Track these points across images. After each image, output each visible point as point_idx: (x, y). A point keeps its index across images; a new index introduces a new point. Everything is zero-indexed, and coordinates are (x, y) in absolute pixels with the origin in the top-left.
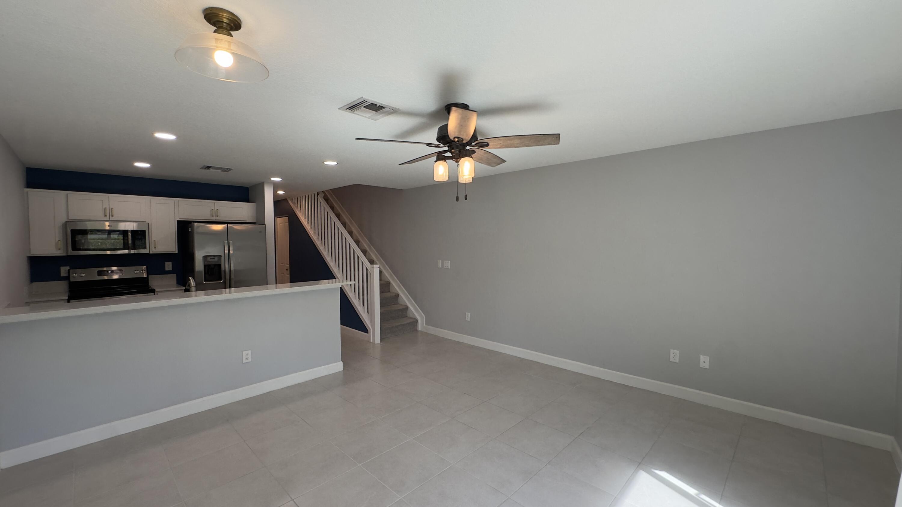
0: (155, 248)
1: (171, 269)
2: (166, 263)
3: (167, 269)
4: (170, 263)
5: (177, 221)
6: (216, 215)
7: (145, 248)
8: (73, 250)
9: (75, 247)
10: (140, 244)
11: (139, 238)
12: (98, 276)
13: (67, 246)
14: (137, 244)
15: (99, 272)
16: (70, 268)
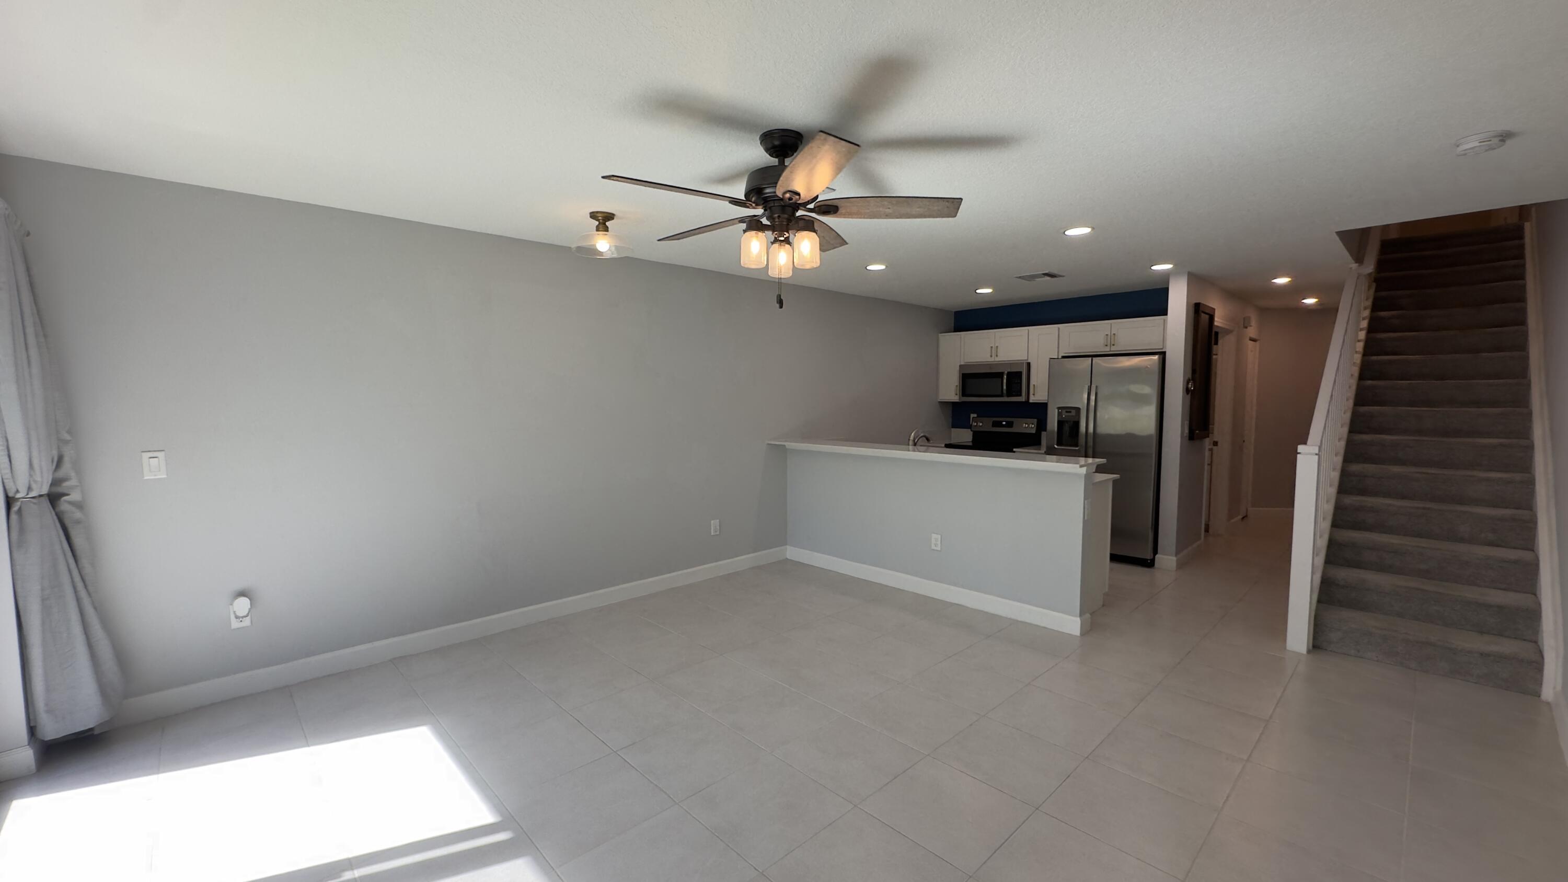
6: (1113, 343)
8: (964, 396)
9: (963, 393)
10: (1016, 389)
11: (1016, 381)
12: (992, 426)
13: (959, 392)
14: (1013, 390)
15: (995, 423)
16: (976, 416)
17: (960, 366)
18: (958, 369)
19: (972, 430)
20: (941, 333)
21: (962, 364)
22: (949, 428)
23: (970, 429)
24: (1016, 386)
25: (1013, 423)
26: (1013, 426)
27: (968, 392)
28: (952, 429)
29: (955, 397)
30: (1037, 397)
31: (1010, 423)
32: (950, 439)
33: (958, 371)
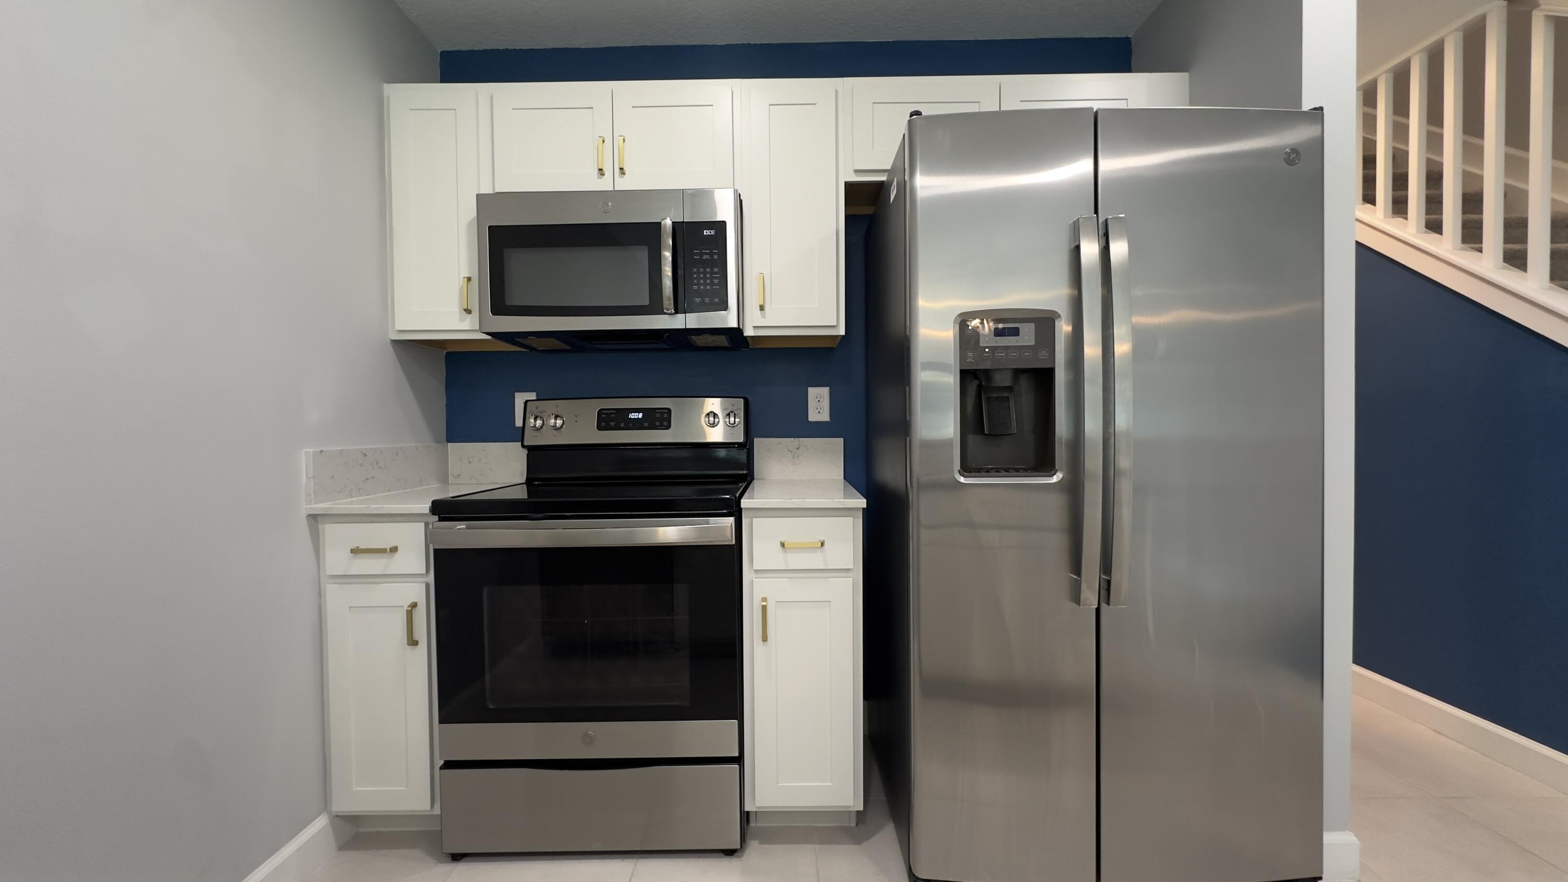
0: (762, 308)
1: (825, 416)
2: (813, 392)
3: (813, 416)
4: (825, 391)
5: (846, 183)
7: (724, 306)
8: (495, 311)
9: (500, 306)
10: (705, 284)
11: (705, 257)
12: (600, 428)
13: (480, 295)
14: (695, 287)
15: (604, 414)
16: (535, 398)
17: (481, 199)
19: (525, 444)
20: (393, 84)
22: (437, 441)
23: (520, 443)
24: (705, 273)
25: (666, 413)
26: (665, 423)
27: (515, 298)
28: (449, 444)
29: (462, 320)
30: (763, 316)
31: (658, 415)
32: (444, 479)
33: (469, 225)
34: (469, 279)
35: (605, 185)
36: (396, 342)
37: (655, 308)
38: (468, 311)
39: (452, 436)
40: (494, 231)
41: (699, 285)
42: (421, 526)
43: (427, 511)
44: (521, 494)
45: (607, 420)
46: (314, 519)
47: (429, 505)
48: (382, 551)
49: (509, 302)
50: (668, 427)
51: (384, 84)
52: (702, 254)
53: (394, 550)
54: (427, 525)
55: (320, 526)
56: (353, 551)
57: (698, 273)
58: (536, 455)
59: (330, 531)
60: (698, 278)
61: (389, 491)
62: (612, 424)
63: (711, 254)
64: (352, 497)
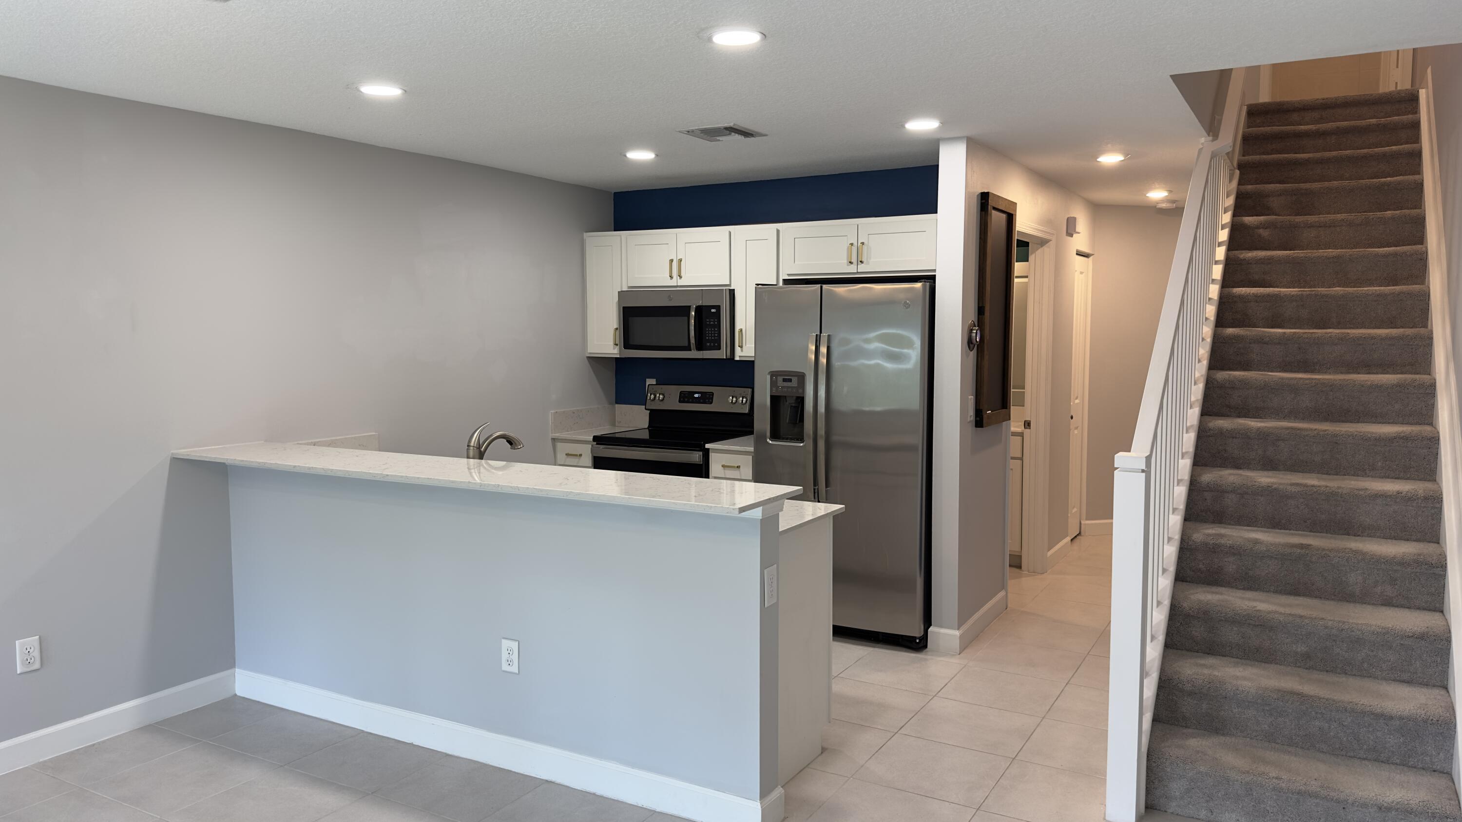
5: (783, 281)
6: (861, 259)
7: (719, 348)
8: (625, 348)
9: (627, 342)
10: (711, 336)
11: (712, 323)
12: (680, 401)
13: (620, 340)
14: (707, 338)
15: (683, 394)
16: (655, 383)
17: (621, 294)
18: (616, 299)
19: (649, 408)
20: (587, 232)
21: (625, 289)
22: (610, 403)
23: (644, 406)
24: (712, 331)
25: (711, 395)
26: (711, 400)
27: (635, 340)
28: (616, 405)
29: (614, 349)
30: (742, 351)
31: (708, 396)
32: (613, 424)
33: (616, 303)
34: (617, 329)
35: (673, 283)
36: (588, 358)
37: (688, 348)
38: (617, 345)
39: (617, 403)
40: (624, 308)
41: (709, 337)
42: (590, 446)
43: (592, 440)
44: (645, 435)
45: (685, 397)
46: (554, 440)
47: (592, 438)
48: (576, 455)
49: (631, 343)
50: (711, 403)
51: (585, 233)
52: (710, 322)
53: (581, 455)
54: (592, 445)
55: (556, 443)
56: (566, 454)
57: (709, 330)
58: (655, 415)
59: (559, 445)
60: (709, 333)
61: (584, 429)
62: (686, 400)
63: (714, 322)
64: (568, 431)
